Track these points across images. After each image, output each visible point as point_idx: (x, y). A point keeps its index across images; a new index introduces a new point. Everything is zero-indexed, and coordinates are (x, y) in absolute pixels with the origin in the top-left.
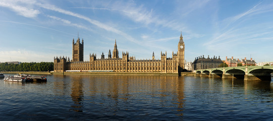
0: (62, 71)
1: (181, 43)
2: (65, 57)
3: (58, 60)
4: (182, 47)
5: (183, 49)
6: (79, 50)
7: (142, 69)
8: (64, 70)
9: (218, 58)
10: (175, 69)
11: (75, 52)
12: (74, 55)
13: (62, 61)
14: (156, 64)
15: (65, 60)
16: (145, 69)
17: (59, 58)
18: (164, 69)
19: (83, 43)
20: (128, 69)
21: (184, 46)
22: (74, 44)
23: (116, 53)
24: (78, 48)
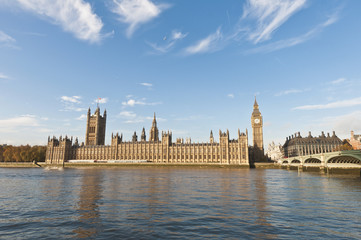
0: (62, 161)
1: (256, 114)
2: (69, 138)
3: (56, 142)
4: (257, 121)
5: (260, 124)
6: (98, 127)
7: (191, 157)
8: (66, 160)
9: (331, 136)
10: (244, 157)
11: (90, 130)
12: (88, 135)
13: (63, 145)
14: (213, 150)
15: (68, 141)
16: (196, 157)
17: (58, 138)
18: (225, 157)
19: (105, 115)
20: (170, 157)
21: (261, 118)
22: (90, 117)
23: (155, 133)
24: (95, 123)
